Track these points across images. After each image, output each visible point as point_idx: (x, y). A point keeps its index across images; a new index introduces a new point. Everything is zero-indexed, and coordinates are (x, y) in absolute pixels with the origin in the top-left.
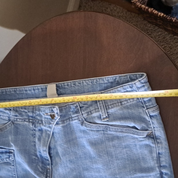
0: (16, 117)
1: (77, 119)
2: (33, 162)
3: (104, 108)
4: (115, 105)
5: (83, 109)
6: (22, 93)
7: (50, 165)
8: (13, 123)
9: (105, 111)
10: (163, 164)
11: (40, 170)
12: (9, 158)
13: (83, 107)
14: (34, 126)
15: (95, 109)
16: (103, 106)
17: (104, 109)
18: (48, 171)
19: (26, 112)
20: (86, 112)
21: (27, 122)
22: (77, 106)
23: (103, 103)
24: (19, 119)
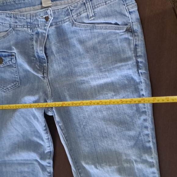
0: (16, 24)
1: (68, 21)
2: (31, 62)
3: (91, 8)
4: (100, 5)
5: (74, 11)
6: (20, 3)
7: (46, 63)
8: (14, 30)
9: (91, 11)
10: (139, 54)
11: (38, 68)
12: (11, 60)
13: (73, 10)
14: (31, 31)
15: (84, 10)
16: (90, 7)
17: (91, 9)
18: (45, 68)
19: (25, 19)
20: (75, 14)
21: (26, 27)
22: (68, 9)
23: (90, 4)
24: (18, 25)
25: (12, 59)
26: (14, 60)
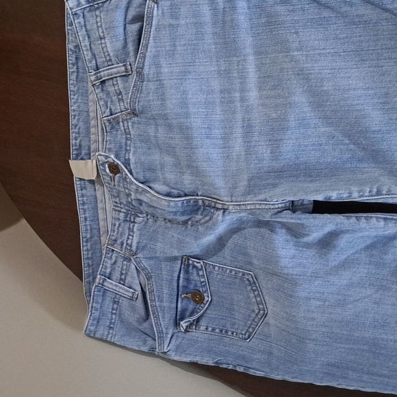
0: (125, 245)
3: (110, 69)
4: (105, 50)
5: (113, 108)
8: (136, 254)
9: (115, 68)
13: (110, 109)
15: (114, 85)
16: (108, 70)
17: (112, 68)
19: (120, 224)
20: (118, 104)
21: (134, 226)
22: (109, 120)
23: (104, 71)
24: (127, 241)
25: (194, 267)
26: (197, 262)
